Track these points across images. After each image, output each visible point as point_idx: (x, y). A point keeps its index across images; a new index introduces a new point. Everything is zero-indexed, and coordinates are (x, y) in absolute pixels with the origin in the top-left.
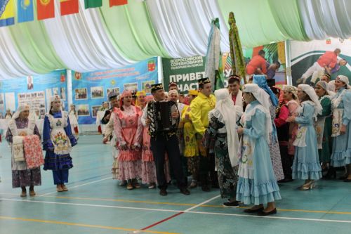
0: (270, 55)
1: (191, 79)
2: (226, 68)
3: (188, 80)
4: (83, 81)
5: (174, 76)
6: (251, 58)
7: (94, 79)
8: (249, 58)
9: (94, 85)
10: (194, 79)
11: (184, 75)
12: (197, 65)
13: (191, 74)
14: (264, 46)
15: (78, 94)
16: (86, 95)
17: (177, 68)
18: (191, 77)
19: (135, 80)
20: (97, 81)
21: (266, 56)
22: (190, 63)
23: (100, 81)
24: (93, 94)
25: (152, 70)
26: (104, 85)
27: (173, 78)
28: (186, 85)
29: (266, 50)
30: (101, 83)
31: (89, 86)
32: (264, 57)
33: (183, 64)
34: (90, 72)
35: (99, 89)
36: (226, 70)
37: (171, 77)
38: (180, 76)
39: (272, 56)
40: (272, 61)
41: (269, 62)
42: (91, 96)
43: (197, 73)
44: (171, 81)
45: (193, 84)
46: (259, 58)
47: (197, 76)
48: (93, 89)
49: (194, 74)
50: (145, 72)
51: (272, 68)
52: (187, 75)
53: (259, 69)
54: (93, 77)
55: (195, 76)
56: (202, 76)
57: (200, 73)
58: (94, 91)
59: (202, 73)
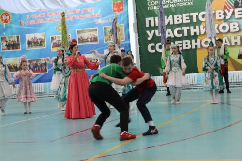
1: (176, 22)
2: (225, 8)
3: (171, 23)
4: (13, 26)
5: (152, 19)
7: (31, 23)
9: (30, 32)
10: (180, 22)
12: (184, 4)
13: (175, 16)
15: (5, 43)
16: (19, 44)
17: (155, 8)
19: (94, 24)
20: (35, 26)
22: (175, 1)
23: (39, 25)
24: (29, 43)
25: (119, 10)
26: (45, 31)
27: (150, 21)
28: (169, 30)
30: (42, 28)
31: (24, 32)
34: (25, 14)
35: (38, 36)
36: (226, 11)
37: (147, 20)
42: (27, 45)
43: (184, 15)
44: (147, 25)
45: (179, 29)
47: (185, 18)
48: (29, 37)
49: (180, 16)
50: (108, 14)
52: (171, 17)
54: (29, 20)
55: (182, 18)
56: (191, 17)
57: (188, 14)
58: (30, 40)
59: (191, 14)
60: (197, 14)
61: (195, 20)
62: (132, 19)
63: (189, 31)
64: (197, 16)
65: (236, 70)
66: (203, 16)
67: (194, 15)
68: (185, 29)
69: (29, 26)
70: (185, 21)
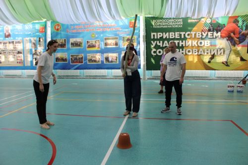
0: (243, 24)
1: (171, 37)
2: (202, 31)
3: (168, 37)
4: (62, 33)
5: (155, 34)
7: (74, 31)
9: (73, 37)
10: (174, 37)
11: (164, 33)
12: (177, 26)
13: (171, 33)
14: (238, 17)
16: (65, 45)
17: (158, 27)
18: (171, 35)
19: (116, 35)
20: (76, 33)
21: (240, 24)
22: (171, 24)
23: (80, 33)
24: (72, 44)
26: (83, 37)
27: (154, 35)
28: (166, 42)
30: (81, 35)
31: (68, 38)
32: (237, 25)
33: (164, 24)
34: (71, 25)
35: (78, 40)
36: (203, 33)
37: (152, 34)
38: (161, 34)
39: (245, 24)
40: (244, 28)
41: (242, 29)
42: (70, 46)
43: (176, 33)
44: (152, 37)
47: (176, 35)
48: (72, 40)
49: (173, 33)
52: (168, 33)
53: (232, 34)
54: (73, 29)
55: (175, 35)
56: (180, 35)
57: (179, 33)
58: (73, 42)
59: (181, 33)
60: (184, 33)
61: (183, 37)
62: (142, 33)
63: (179, 43)
64: (184, 35)
65: (206, 70)
66: (188, 35)
67: (182, 33)
68: (176, 42)
69: (72, 33)
70: (176, 37)
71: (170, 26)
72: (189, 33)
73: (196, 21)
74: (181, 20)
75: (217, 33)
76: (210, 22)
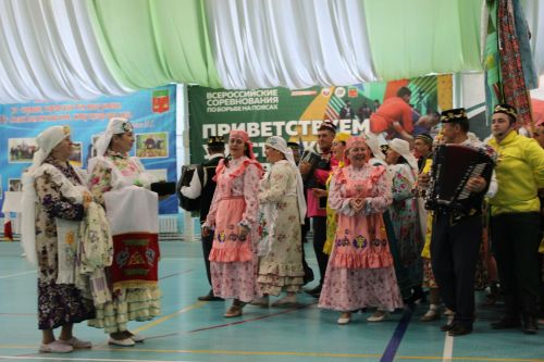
0: (421, 98)
1: (250, 135)
2: (326, 117)
5: (213, 127)
6: (381, 102)
7: (18, 120)
8: (377, 101)
9: (15, 134)
10: (257, 134)
11: (234, 125)
12: (264, 107)
13: (250, 125)
14: (409, 81)
17: (219, 110)
18: (250, 130)
20: (24, 125)
21: (413, 100)
22: (250, 101)
23: (32, 126)
24: (14, 152)
25: (161, 110)
27: (209, 130)
29: (412, 87)
32: (408, 101)
33: (233, 102)
35: (30, 142)
37: (205, 127)
38: (226, 126)
39: (425, 99)
40: (424, 110)
41: (419, 112)
42: (9, 156)
43: (264, 124)
44: (205, 135)
46: (398, 102)
47: (264, 129)
48: (13, 143)
49: (256, 125)
50: (144, 115)
51: (423, 123)
52: (242, 125)
53: (397, 124)
54: (16, 115)
55: (260, 129)
56: (274, 129)
57: (269, 124)
58: (15, 147)
59: (275, 123)
60: (283, 123)
61: (279, 132)
62: (182, 126)
64: (283, 127)
66: (293, 127)
67: (279, 125)
69: (15, 125)
70: (264, 134)
71: (249, 108)
72: (294, 123)
73: (309, 93)
74: (274, 92)
75: (361, 122)
76: (342, 95)
